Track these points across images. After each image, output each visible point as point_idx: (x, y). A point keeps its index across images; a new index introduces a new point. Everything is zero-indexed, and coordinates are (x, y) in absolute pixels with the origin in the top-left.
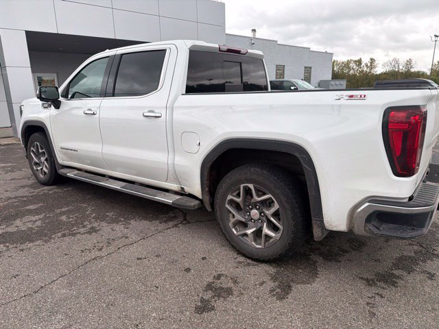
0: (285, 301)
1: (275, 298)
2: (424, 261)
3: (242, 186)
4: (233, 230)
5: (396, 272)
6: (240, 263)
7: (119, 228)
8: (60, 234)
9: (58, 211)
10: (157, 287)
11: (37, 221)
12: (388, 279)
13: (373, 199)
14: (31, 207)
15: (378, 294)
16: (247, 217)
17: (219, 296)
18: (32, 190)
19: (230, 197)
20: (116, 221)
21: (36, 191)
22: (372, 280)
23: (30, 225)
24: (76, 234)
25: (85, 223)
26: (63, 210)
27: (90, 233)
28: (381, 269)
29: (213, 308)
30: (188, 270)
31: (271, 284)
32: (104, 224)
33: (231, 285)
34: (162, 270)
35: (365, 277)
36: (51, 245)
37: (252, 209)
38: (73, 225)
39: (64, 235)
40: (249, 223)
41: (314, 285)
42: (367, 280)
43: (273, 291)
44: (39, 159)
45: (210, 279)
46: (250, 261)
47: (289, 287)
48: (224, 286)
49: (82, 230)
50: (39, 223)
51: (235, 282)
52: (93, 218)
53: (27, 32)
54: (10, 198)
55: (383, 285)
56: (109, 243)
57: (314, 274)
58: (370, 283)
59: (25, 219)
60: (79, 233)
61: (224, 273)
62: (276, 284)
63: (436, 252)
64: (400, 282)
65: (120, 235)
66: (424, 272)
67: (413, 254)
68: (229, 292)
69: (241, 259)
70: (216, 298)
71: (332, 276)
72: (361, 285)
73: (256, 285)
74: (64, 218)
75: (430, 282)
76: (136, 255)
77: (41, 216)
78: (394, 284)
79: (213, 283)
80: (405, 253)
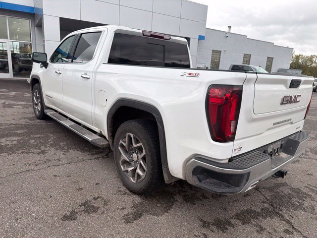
0: (129, 224)
1: (123, 221)
2: (264, 217)
3: (127, 134)
4: (122, 166)
5: (233, 221)
6: (120, 191)
7: (60, 153)
8: (21, 151)
9: (32, 136)
10: (51, 197)
11: (15, 140)
12: (222, 225)
13: (198, 157)
14: (19, 132)
15: (204, 235)
16: (130, 158)
17: (86, 211)
18: (28, 121)
19: (121, 142)
20: (61, 149)
21: (30, 122)
22: (209, 224)
23: (8, 143)
24: (30, 153)
25: (42, 147)
26: (36, 136)
27: (39, 153)
28: (222, 216)
29: (75, 219)
30: (80, 190)
31: (130, 210)
32: (53, 149)
33: (101, 205)
34: (63, 186)
35: (205, 219)
36: (10, 157)
37: (133, 153)
38: (34, 147)
39: (22, 153)
40: (132, 163)
41: (161, 217)
42: (204, 222)
43: (127, 215)
44: (37, 101)
45: (89, 199)
46: (128, 191)
47: (141, 215)
48: (96, 205)
49: (36, 151)
50: (14, 143)
51: (106, 204)
52: (50, 145)
53: (60, 18)
54: (12, 124)
55: (215, 228)
56: (45, 162)
57: (167, 209)
58: (205, 224)
59: (9, 139)
60: (33, 153)
61: (103, 196)
62: (133, 211)
63: (281, 212)
64: (231, 229)
65: (56, 158)
66: (257, 225)
67: (259, 210)
68: (95, 210)
69: (123, 189)
70: (83, 212)
71: (180, 214)
72: (197, 225)
73: (118, 209)
74: (32, 142)
75: (256, 234)
76: (55, 173)
77: (19, 138)
78: (224, 230)
79: (90, 201)
80: (253, 208)
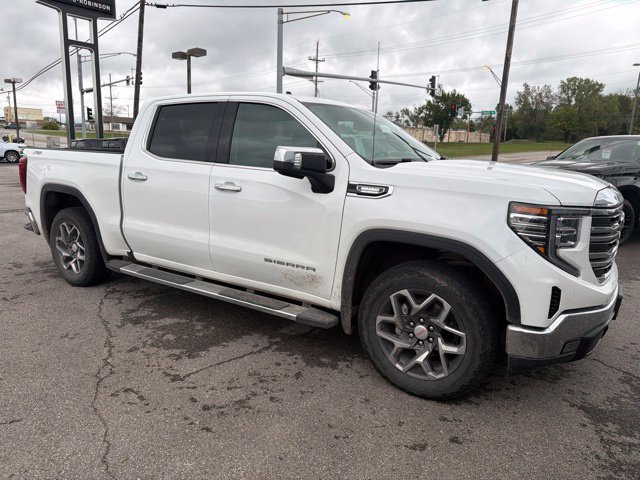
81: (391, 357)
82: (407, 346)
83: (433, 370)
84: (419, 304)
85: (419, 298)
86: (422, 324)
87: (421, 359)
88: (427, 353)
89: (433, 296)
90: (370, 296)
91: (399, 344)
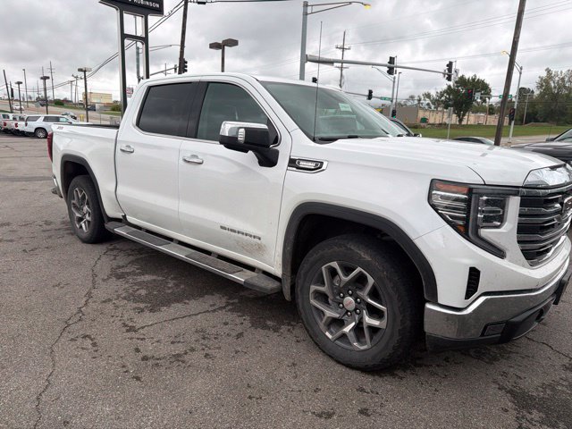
81: (322, 325)
82: (337, 315)
83: (358, 341)
84: (347, 276)
85: (348, 270)
86: (351, 295)
87: (347, 329)
88: (353, 324)
89: (359, 269)
90: (305, 266)
91: (329, 313)
